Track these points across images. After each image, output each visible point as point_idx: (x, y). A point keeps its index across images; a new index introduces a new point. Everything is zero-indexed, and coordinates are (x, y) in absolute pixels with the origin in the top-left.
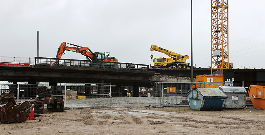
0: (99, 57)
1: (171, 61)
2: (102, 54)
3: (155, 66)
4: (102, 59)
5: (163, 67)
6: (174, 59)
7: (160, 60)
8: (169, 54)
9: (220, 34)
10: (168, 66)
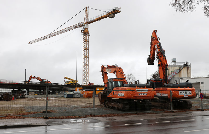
0: (44, 81)
1: (72, 82)
2: (45, 80)
3: (66, 84)
4: (45, 82)
5: (68, 84)
6: (73, 82)
7: (68, 82)
8: (71, 80)
9: (86, 74)
10: (70, 84)
